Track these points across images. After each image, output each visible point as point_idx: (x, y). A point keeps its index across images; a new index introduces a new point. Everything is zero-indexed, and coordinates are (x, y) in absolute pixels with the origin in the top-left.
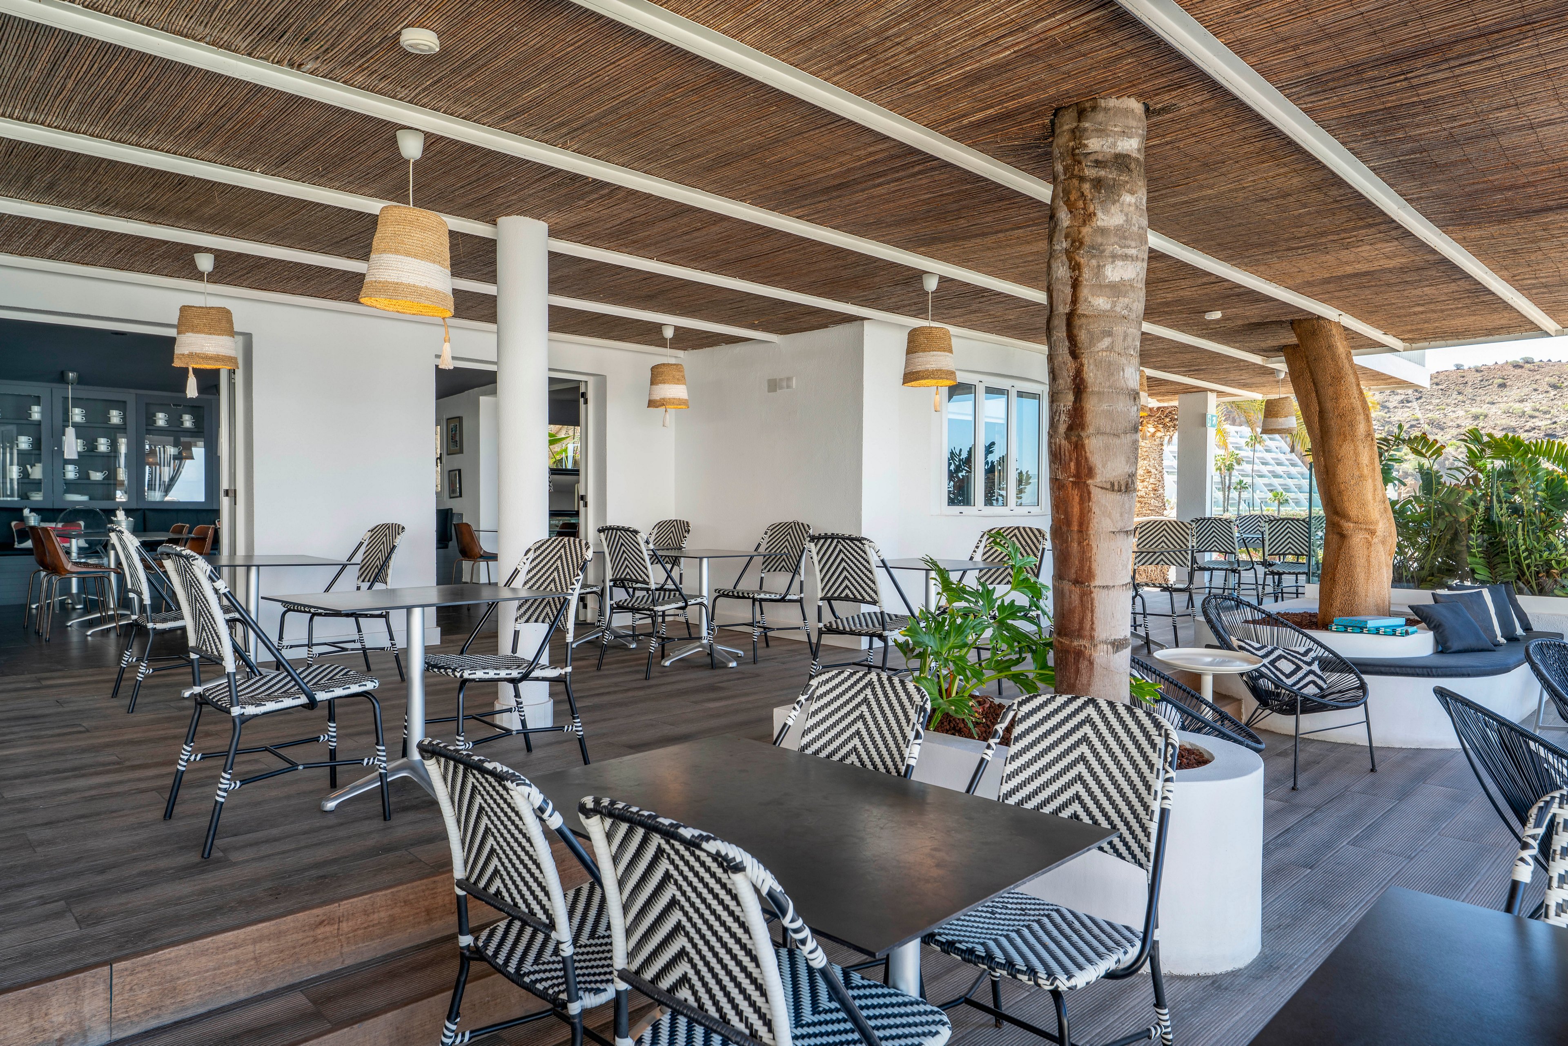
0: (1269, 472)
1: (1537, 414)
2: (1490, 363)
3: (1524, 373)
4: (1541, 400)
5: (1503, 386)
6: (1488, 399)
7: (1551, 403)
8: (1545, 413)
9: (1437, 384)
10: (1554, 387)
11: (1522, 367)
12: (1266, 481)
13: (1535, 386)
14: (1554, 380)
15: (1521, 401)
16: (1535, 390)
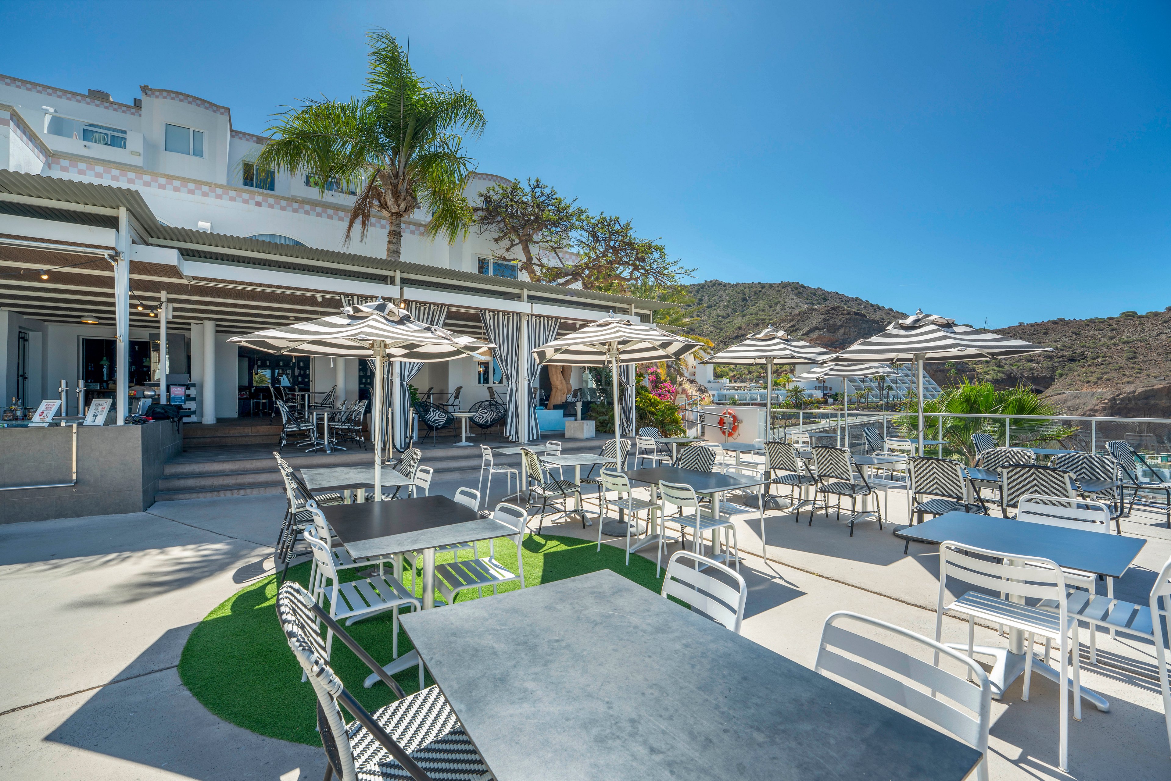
0: (909, 381)
1: (1065, 348)
2: (1040, 321)
3: (1059, 327)
4: (1067, 341)
5: (1046, 334)
6: (1037, 341)
7: (1073, 342)
8: (1069, 348)
9: (1008, 333)
10: (1075, 334)
11: (1057, 323)
12: (907, 385)
13: (1064, 334)
14: (1076, 330)
15: (1056, 342)
16: (1064, 336)
